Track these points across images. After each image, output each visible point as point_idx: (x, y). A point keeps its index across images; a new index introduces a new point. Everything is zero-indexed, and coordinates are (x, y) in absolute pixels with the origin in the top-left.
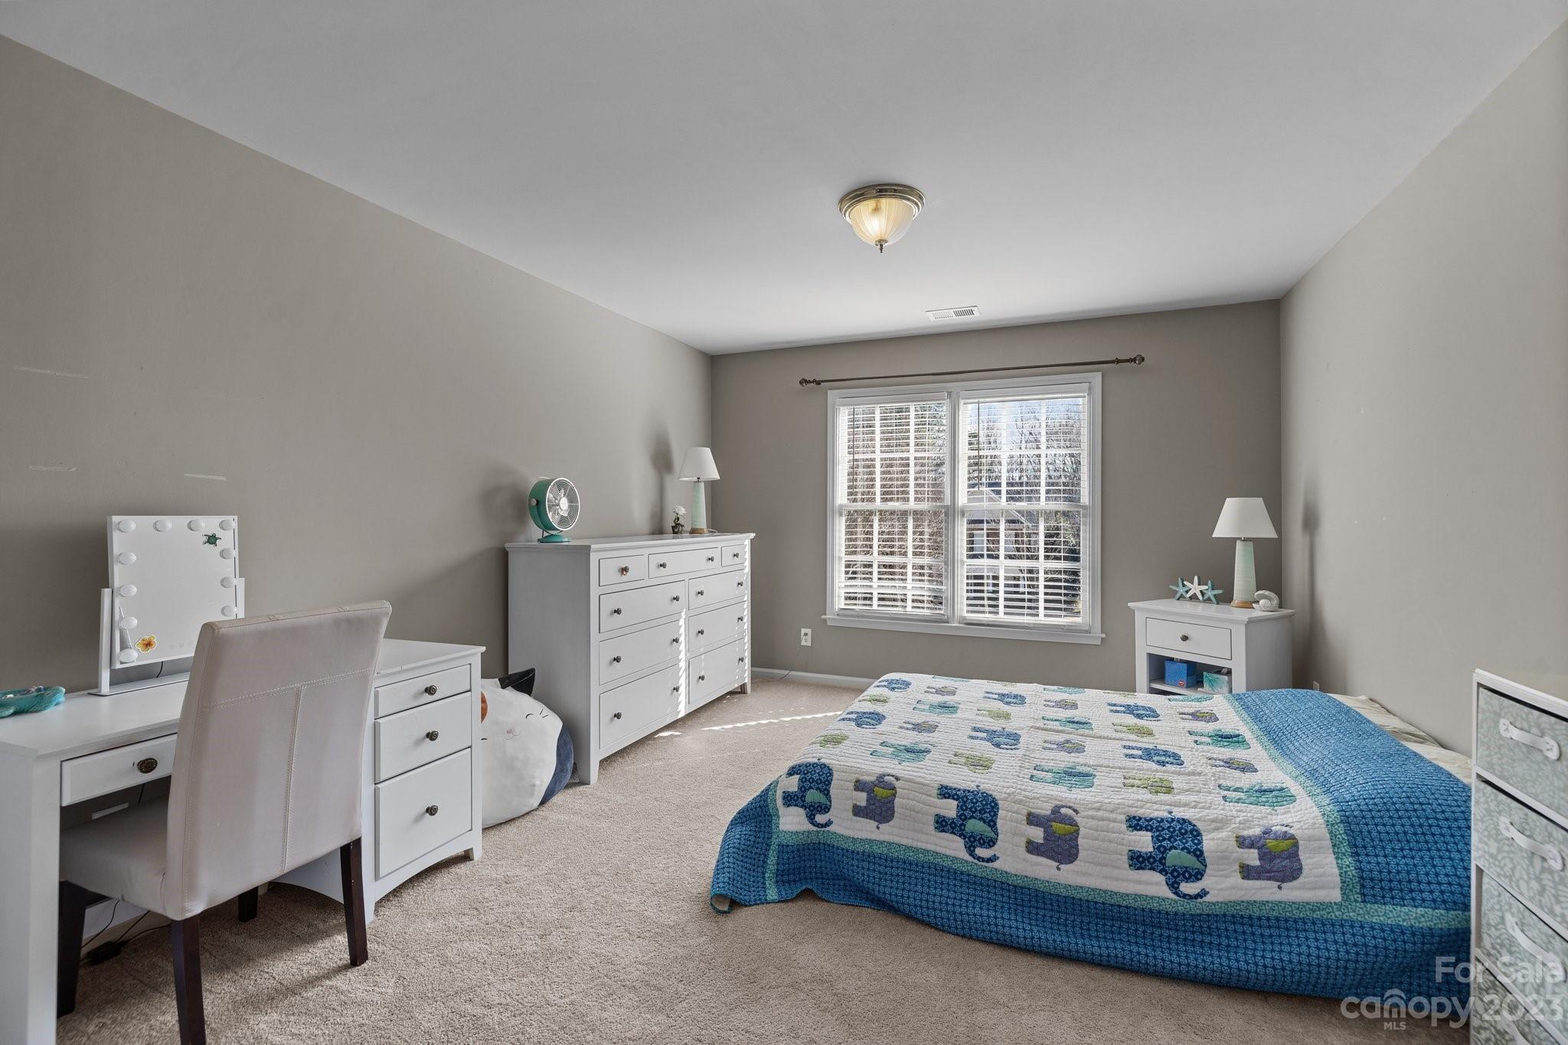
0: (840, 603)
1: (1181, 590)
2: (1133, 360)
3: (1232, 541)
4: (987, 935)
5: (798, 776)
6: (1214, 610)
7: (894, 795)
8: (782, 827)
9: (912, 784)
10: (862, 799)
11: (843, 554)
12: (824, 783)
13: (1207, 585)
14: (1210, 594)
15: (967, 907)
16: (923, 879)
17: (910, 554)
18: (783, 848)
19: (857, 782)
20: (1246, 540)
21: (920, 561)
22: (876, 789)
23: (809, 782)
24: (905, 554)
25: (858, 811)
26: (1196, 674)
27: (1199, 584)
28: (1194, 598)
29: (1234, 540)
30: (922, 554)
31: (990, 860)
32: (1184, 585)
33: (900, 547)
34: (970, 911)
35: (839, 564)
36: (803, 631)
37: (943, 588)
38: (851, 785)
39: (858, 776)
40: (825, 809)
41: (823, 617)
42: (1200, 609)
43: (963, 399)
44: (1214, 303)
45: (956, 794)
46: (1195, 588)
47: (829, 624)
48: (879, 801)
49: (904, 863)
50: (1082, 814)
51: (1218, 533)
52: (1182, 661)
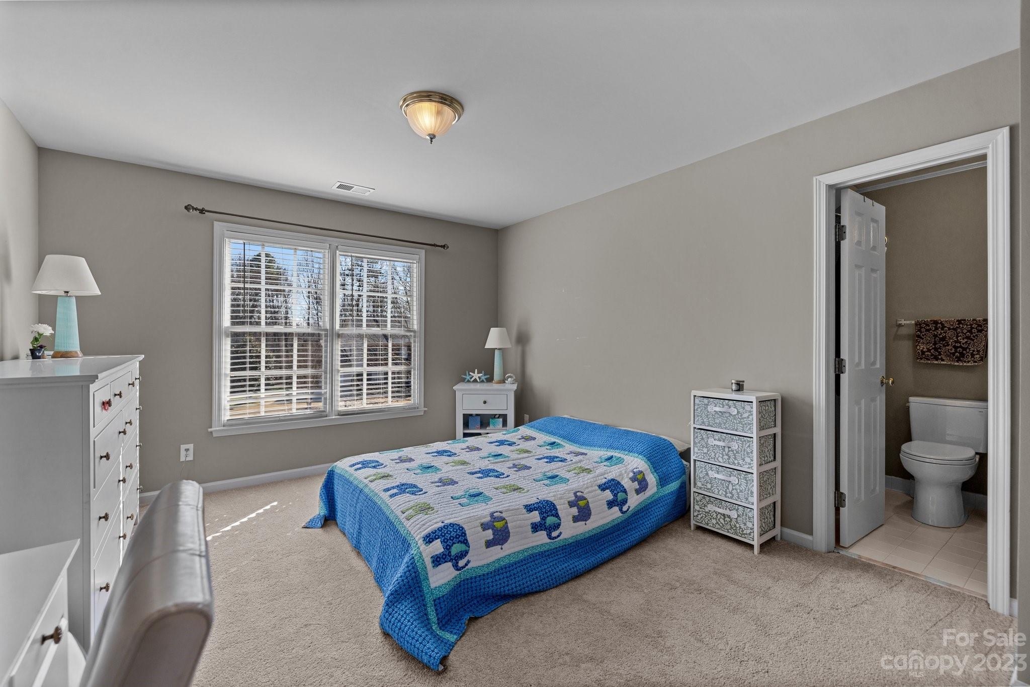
0: (226, 416)
1: (468, 378)
2: (441, 246)
3: (494, 350)
4: (564, 580)
5: (439, 540)
6: (486, 386)
7: (506, 523)
8: (433, 586)
9: (511, 512)
10: (489, 535)
11: (228, 371)
12: (462, 536)
13: (482, 373)
14: (483, 378)
15: (555, 568)
16: (530, 567)
17: (295, 367)
18: (437, 602)
19: (481, 525)
20: (499, 349)
21: (303, 372)
22: (495, 524)
23: (451, 540)
24: (291, 367)
25: (489, 544)
26: (485, 421)
27: (478, 373)
28: (475, 381)
29: (494, 349)
30: (306, 367)
31: (559, 536)
32: (469, 375)
33: (287, 362)
34: (558, 569)
35: (225, 380)
36: (183, 447)
37: (323, 391)
38: (480, 529)
39: (479, 521)
40: (463, 554)
41: (210, 430)
42: (478, 386)
43: (340, 251)
44: (472, 224)
45: (535, 507)
46: (476, 375)
47: (215, 435)
48: (500, 530)
49: (519, 563)
50: (585, 493)
51: (488, 345)
52: (477, 415)
